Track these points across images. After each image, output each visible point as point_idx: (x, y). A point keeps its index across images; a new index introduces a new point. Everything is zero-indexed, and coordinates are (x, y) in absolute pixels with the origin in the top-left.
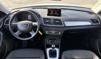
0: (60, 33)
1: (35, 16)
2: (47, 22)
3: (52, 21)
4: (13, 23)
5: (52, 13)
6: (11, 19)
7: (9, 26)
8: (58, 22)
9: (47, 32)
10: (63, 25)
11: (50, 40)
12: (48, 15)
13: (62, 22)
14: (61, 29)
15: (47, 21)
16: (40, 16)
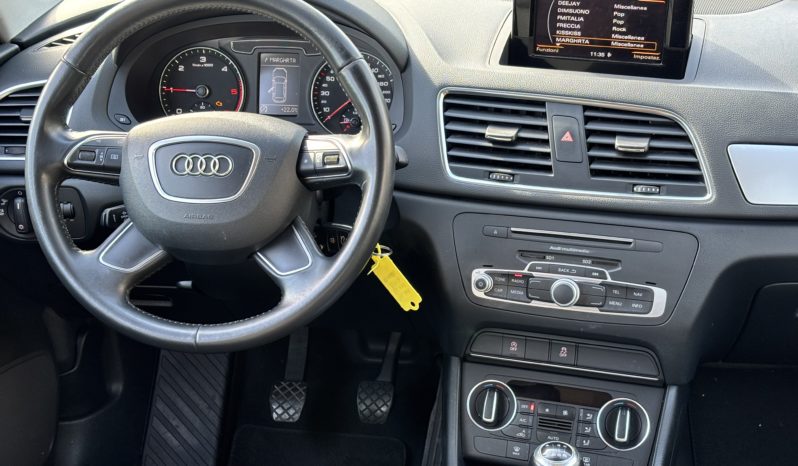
0: (660, 295)
1: (347, 56)
2: (500, 147)
3: (563, 131)
4: (75, 135)
5: (570, 35)
6: (49, 85)
7: (21, 173)
8: (642, 144)
9: (478, 274)
10: (710, 197)
11: (516, 403)
12: (516, 53)
13: (697, 144)
14: (675, 242)
15: (490, 132)
16: (404, 64)
